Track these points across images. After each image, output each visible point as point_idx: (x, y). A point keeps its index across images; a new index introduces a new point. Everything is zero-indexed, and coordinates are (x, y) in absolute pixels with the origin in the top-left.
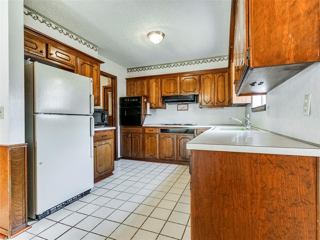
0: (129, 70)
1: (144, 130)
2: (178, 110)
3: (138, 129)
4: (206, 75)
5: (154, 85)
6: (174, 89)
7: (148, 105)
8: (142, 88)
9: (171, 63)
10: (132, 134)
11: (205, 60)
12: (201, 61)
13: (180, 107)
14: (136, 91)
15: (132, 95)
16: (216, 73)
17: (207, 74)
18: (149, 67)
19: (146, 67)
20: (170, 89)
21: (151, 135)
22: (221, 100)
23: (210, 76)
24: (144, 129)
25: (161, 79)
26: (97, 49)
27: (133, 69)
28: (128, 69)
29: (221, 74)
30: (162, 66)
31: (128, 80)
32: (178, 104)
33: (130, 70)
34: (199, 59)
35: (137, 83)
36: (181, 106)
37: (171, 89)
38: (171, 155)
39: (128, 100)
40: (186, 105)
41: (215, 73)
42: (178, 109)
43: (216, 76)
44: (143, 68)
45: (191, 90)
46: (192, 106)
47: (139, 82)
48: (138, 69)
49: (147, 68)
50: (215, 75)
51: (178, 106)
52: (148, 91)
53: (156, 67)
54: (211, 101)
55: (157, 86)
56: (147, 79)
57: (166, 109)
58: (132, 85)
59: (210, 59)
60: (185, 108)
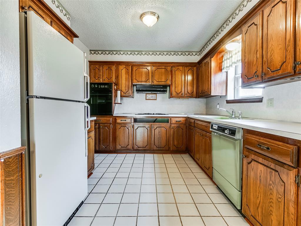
0: (93, 52)
3: (108, 119)
4: (178, 68)
5: (124, 72)
6: (146, 78)
7: (119, 92)
8: (110, 74)
9: (142, 51)
10: (100, 125)
11: (176, 53)
12: (173, 53)
13: (149, 96)
14: (101, 77)
15: (97, 81)
17: (178, 66)
18: (118, 52)
19: (114, 51)
20: (142, 77)
21: (124, 125)
23: (181, 68)
24: (116, 118)
25: (132, 67)
27: (97, 51)
28: (90, 50)
29: (190, 68)
30: (133, 52)
31: (91, 63)
33: (94, 52)
34: (171, 51)
35: (103, 67)
38: (145, 145)
39: (96, 86)
40: (155, 95)
41: (186, 66)
42: (147, 99)
43: (186, 69)
44: (111, 52)
46: (160, 96)
47: (106, 67)
48: (104, 52)
49: (115, 53)
51: (147, 95)
52: (117, 77)
53: (125, 52)
54: (181, 92)
55: (127, 73)
56: (115, 64)
57: (133, 98)
58: (97, 70)
59: (181, 53)
60: (154, 97)
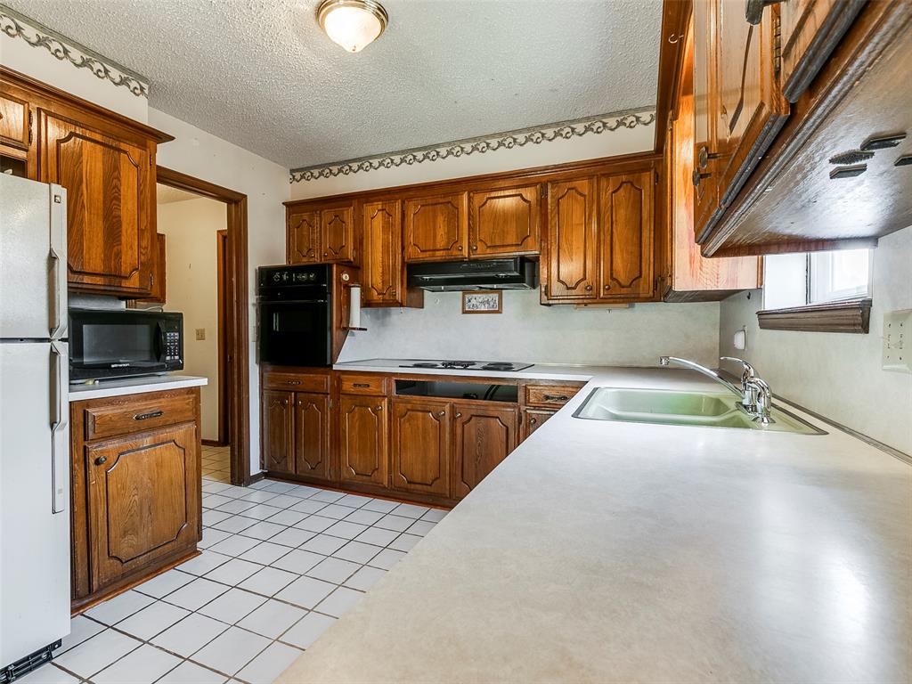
0: (298, 175)
1: (340, 381)
2: (465, 312)
3: (319, 377)
4: (569, 185)
5: (378, 223)
6: (449, 238)
7: (356, 293)
8: (338, 233)
9: (438, 146)
10: (299, 395)
11: (563, 128)
12: (550, 133)
13: (473, 301)
14: (317, 246)
15: (305, 260)
16: (607, 176)
17: (569, 179)
18: (363, 162)
19: (354, 160)
20: (435, 237)
21: (364, 401)
22: (622, 276)
23: (583, 185)
24: (339, 377)
25: (403, 202)
26: (142, 89)
27: (308, 169)
28: (292, 171)
29: (624, 178)
30: (407, 155)
31: (292, 207)
32: (465, 292)
33: (300, 173)
34: (542, 127)
35: (320, 217)
36: (478, 300)
37: (439, 237)
38: (431, 476)
39: (285, 277)
40: (495, 296)
41: (603, 175)
42: (467, 309)
43: (608, 186)
44: (344, 165)
45: (511, 239)
46: (514, 298)
47: (328, 215)
48: (325, 168)
49: (355, 166)
50: (604, 183)
51: (467, 296)
52: (359, 244)
53: (385, 158)
54: (584, 278)
55: (387, 226)
56: (355, 203)
57: (423, 307)
58: (305, 225)
59: (583, 124)
60: (492, 304)
